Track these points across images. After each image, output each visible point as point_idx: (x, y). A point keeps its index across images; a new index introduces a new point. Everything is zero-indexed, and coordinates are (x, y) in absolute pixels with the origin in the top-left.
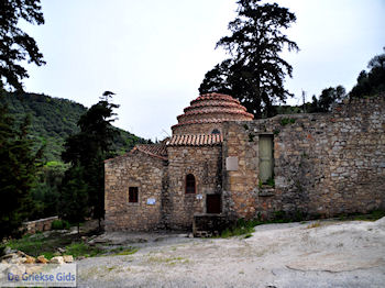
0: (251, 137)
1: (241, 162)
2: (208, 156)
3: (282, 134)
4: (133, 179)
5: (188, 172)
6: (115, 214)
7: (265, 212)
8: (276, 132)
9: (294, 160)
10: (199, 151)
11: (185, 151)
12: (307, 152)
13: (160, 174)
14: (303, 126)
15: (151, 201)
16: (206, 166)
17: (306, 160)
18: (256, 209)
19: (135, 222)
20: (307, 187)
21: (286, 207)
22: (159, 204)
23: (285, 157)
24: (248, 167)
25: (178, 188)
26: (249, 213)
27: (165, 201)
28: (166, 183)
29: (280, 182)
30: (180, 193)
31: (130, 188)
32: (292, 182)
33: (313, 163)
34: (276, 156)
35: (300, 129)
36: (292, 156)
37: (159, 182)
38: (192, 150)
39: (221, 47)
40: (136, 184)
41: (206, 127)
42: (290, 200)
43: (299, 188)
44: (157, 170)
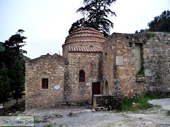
0: (131, 44)
1: (125, 60)
2: (93, 59)
3: (148, 43)
4: (45, 73)
5: (81, 68)
6: (33, 96)
7: (139, 92)
8: (145, 42)
9: (154, 59)
10: (88, 56)
11: (79, 55)
12: (162, 55)
13: (63, 70)
14: (159, 39)
15: (57, 87)
16: (92, 65)
17: (161, 59)
18: (134, 90)
19: (46, 102)
20: (162, 76)
21: (151, 88)
22: (62, 89)
23: (150, 57)
24: (129, 63)
25: (75, 79)
26: (130, 93)
27: (66, 87)
28: (67, 76)
29: (147, 72)
30: (76, 82)
31: (43, 79)
32: (154, 73)
33: (165, 61)
34: (145, 57)
35: (157, 41)
36: (154, 56)
37: (63, 75)
38: (83, 55)
39: (79, 12)
40: (47, 77)
41: (86, 44)
42: (153, 84)
43: (158, 76)
44: (61, 67)
